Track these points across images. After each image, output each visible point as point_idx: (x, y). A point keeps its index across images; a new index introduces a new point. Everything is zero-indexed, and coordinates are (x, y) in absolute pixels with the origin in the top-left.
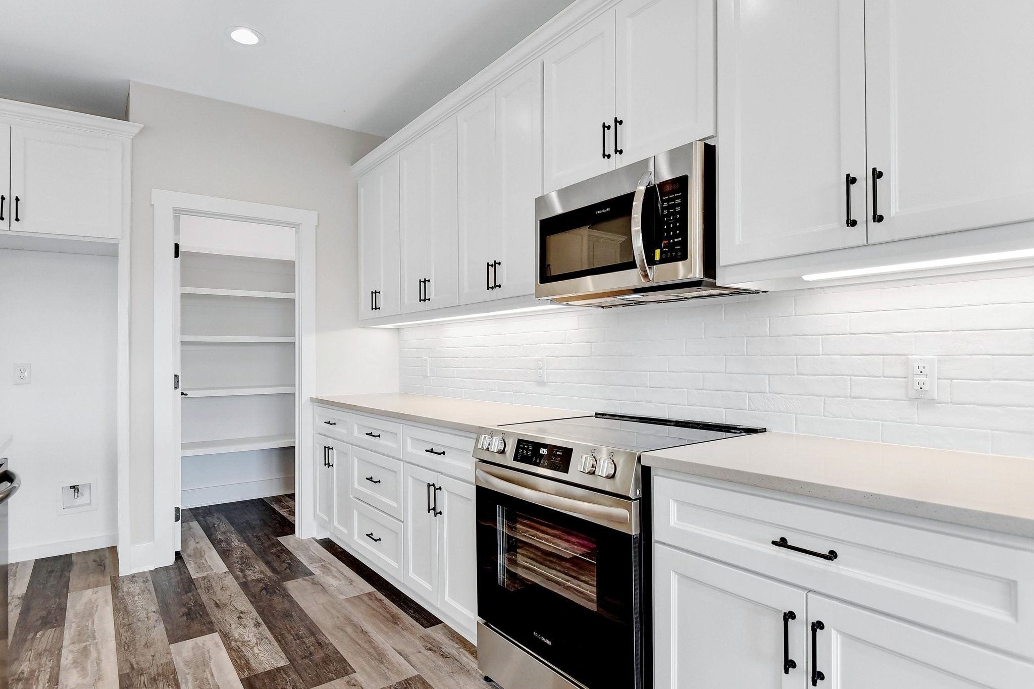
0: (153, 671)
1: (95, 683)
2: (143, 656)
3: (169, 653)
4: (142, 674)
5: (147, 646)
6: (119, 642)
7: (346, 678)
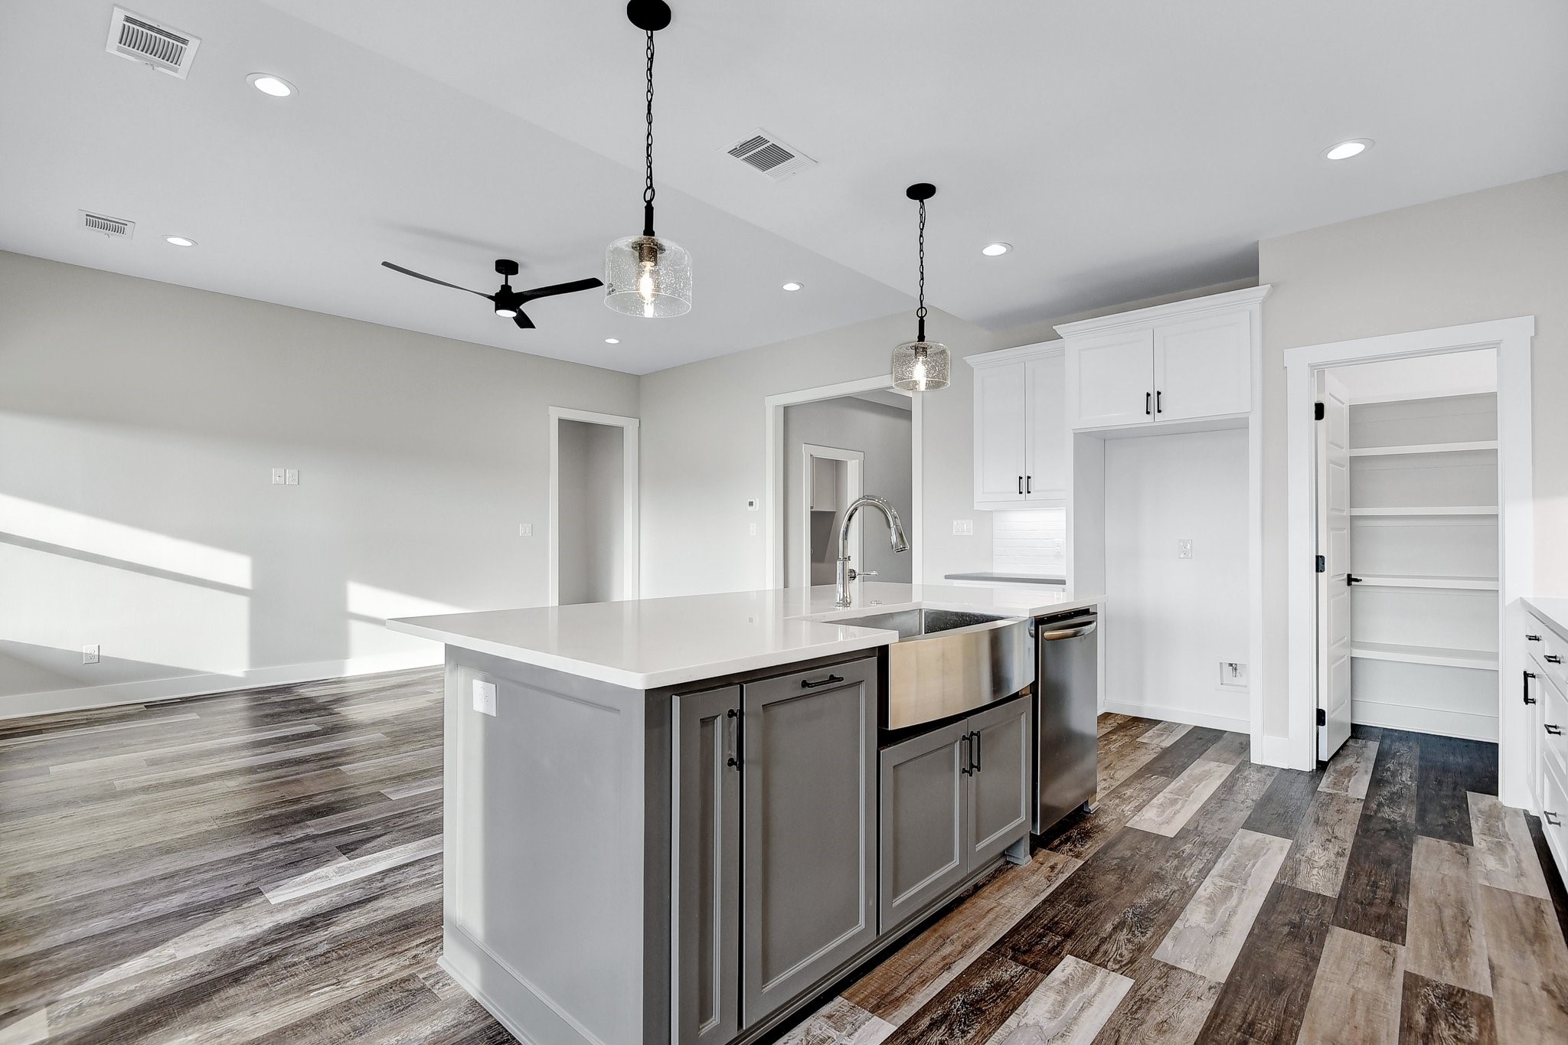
0: (1210, 838)
1: (1162, 823)
2: (1212, 825)
3: (1234, 834)
4: (1199, 836)
5: (1221, 820)
6: (1203, 807)
7: (1385, 943)
